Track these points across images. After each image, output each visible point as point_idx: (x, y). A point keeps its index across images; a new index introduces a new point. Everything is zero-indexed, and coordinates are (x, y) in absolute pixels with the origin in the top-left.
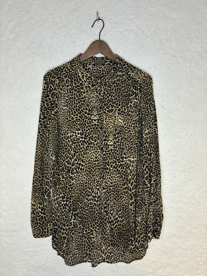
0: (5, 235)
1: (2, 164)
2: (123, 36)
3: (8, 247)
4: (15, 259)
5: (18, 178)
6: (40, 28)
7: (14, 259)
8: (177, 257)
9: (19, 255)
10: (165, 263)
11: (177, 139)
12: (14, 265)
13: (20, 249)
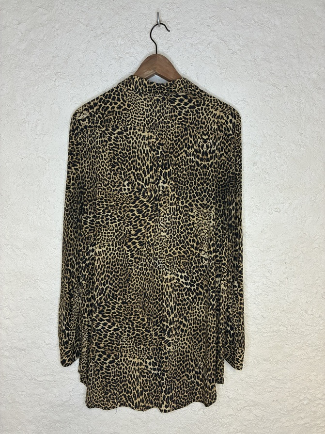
0: (8, 355)
1: (5, 246)
2: (197, 51)
3: (12, 374)
4: (23, 393)
5: (29, 268)
6: (68, 34)
7: (20, 393)
8: (270, 392)
9: (29, 386)
10: (252, 401)
11: (276, 213)
12: (21, 402)
13: (30, 378)
